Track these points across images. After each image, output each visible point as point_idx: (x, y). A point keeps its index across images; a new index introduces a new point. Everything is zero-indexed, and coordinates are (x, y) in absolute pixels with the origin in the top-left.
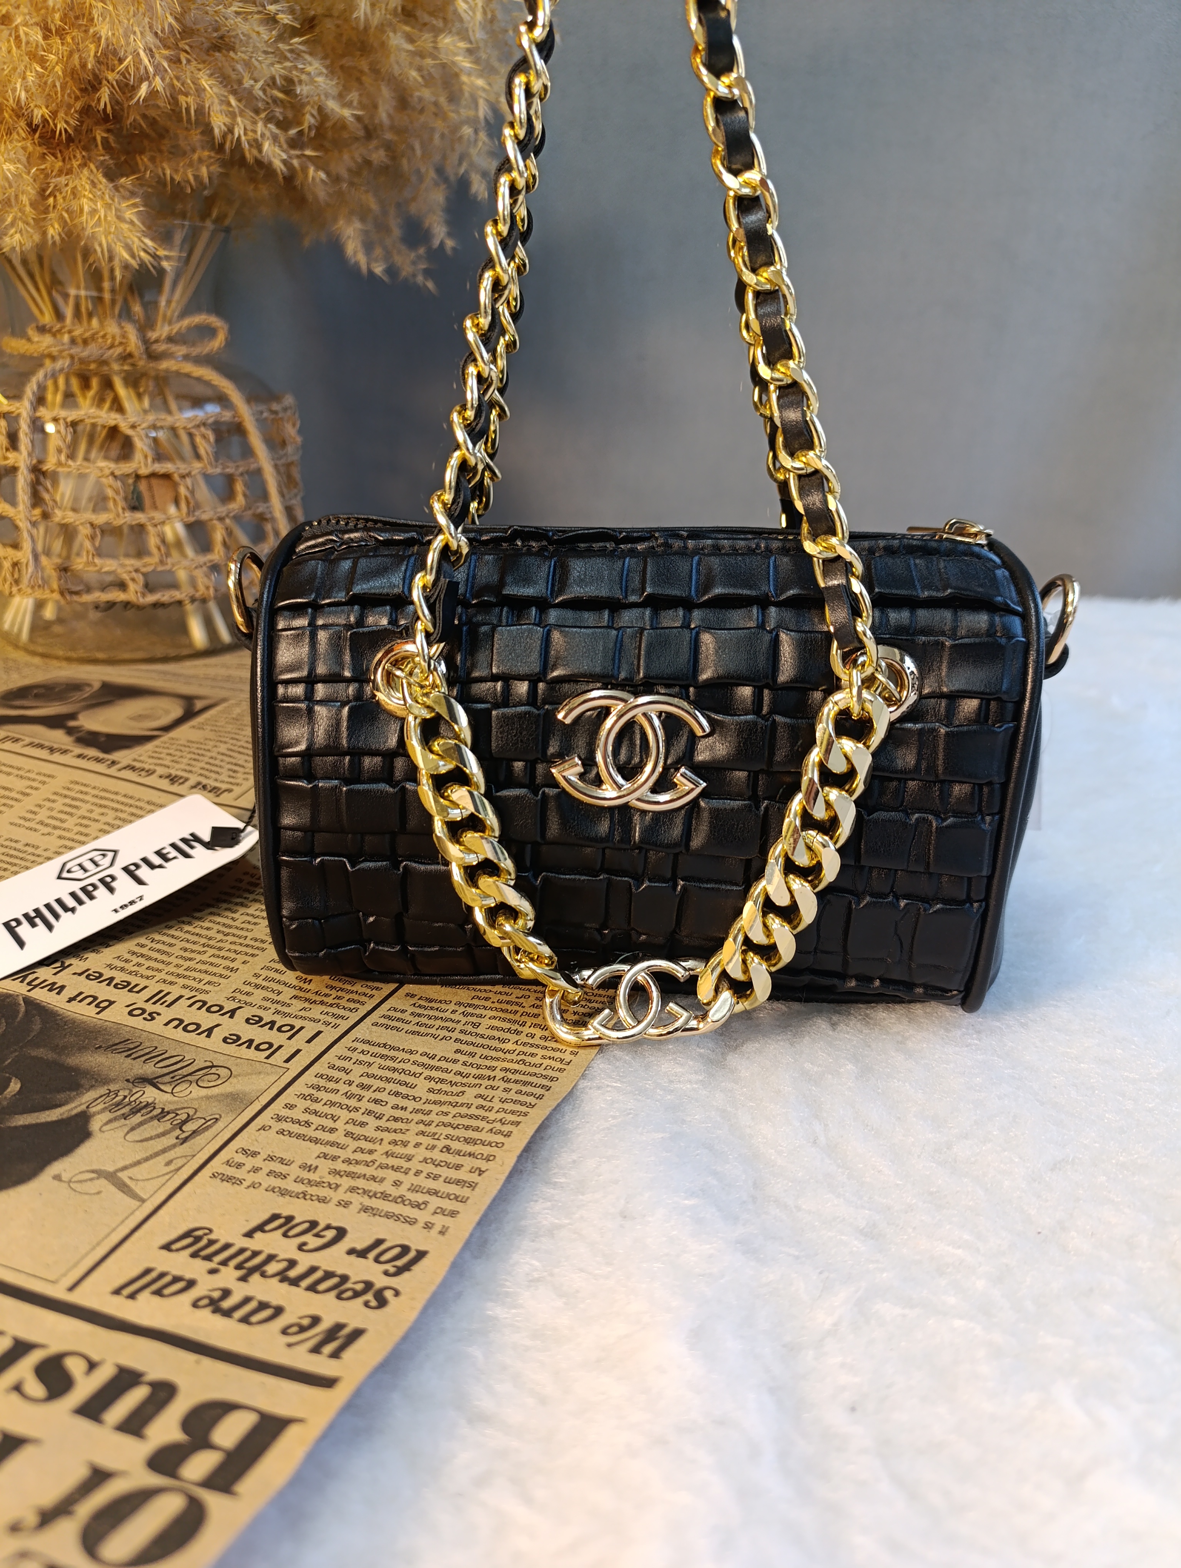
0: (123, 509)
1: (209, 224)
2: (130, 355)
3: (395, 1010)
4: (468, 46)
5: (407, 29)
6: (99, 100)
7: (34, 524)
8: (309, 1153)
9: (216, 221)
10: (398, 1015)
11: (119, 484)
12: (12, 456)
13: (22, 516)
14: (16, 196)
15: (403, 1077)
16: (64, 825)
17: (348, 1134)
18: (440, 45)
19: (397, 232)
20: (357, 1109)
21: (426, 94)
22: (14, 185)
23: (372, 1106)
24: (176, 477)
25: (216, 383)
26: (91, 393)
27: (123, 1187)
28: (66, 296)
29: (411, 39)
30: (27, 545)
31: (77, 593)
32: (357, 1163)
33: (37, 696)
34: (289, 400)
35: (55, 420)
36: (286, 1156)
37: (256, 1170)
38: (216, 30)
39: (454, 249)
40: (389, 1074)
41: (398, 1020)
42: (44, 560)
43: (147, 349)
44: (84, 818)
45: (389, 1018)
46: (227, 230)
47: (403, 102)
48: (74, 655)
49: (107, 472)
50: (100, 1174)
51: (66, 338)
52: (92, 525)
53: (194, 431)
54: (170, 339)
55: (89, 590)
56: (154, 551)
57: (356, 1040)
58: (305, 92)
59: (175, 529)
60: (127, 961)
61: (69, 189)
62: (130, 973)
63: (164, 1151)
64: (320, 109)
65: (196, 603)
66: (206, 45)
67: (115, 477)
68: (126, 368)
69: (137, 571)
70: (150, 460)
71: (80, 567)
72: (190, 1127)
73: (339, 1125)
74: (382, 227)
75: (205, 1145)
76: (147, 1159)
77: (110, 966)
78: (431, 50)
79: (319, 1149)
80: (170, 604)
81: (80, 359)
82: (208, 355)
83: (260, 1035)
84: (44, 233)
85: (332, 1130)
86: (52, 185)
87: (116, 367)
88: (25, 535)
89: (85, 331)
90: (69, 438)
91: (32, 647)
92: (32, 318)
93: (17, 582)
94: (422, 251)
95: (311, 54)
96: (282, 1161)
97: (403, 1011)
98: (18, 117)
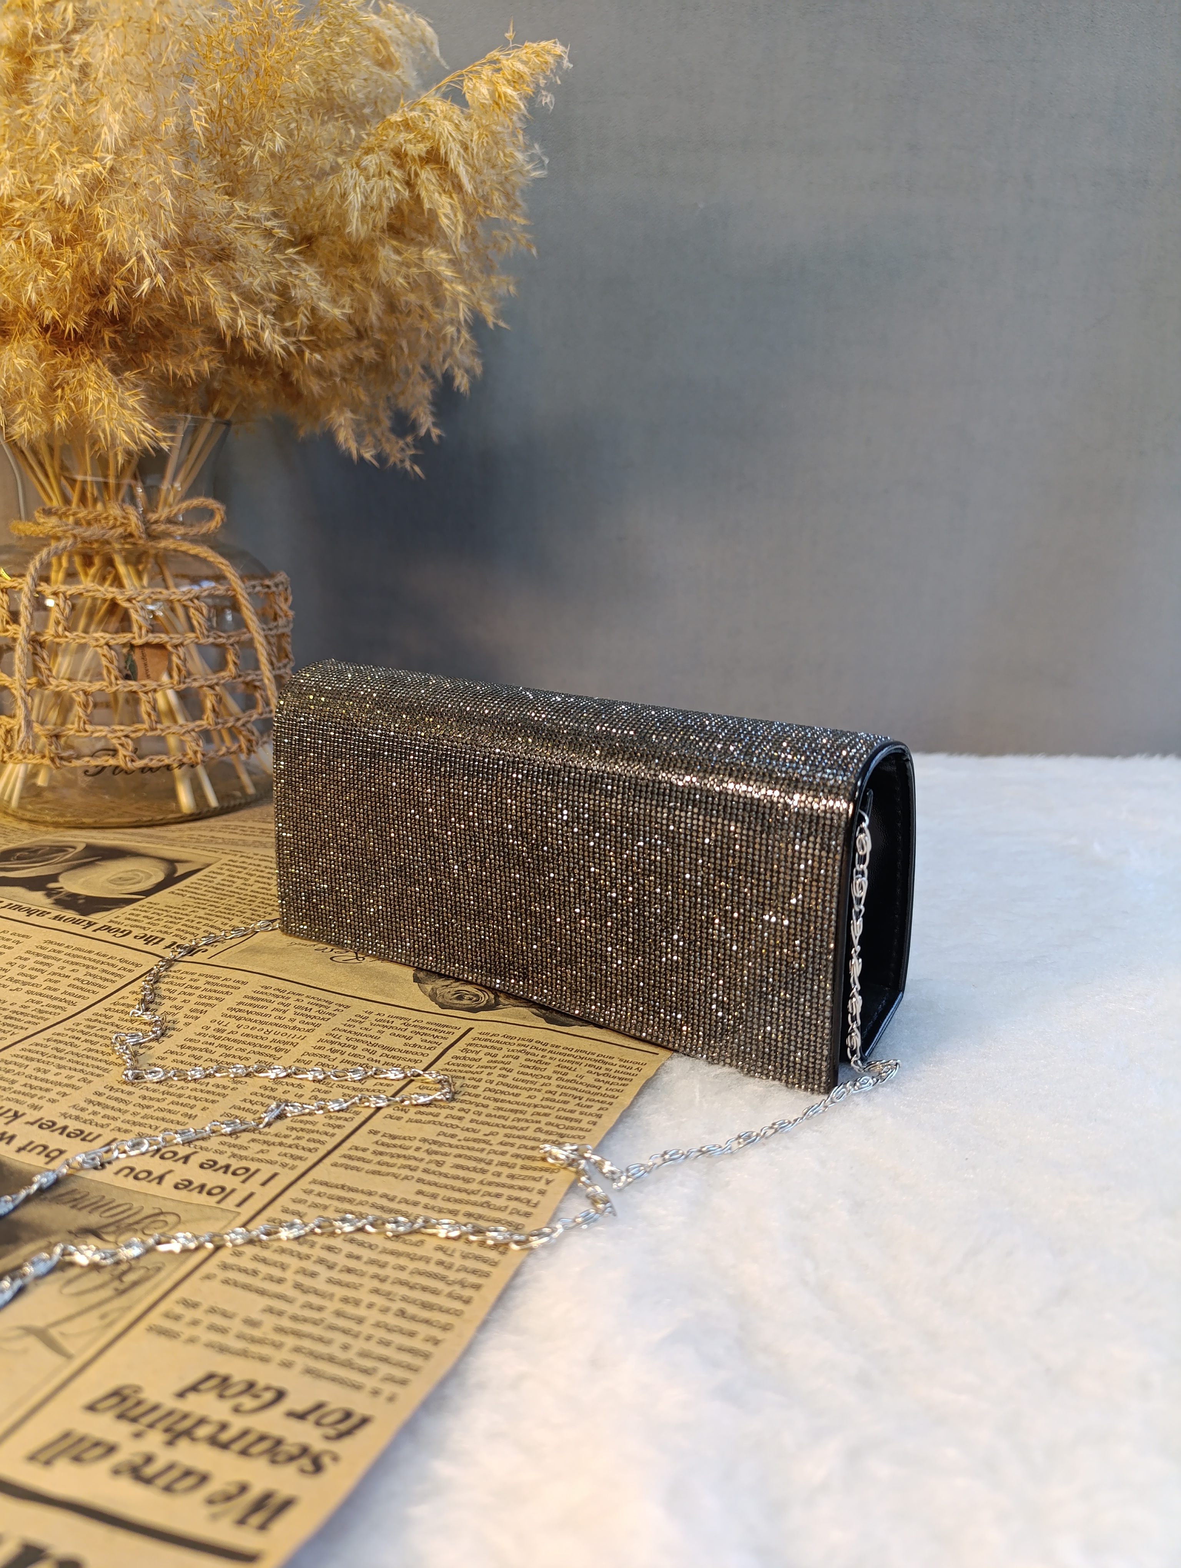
0: (116, 679)
1: (210, 417)
2: (131, 535)
4: (451, 257)
5: (395, 243)
6: (107, 303)
7: (28, 693)
8: (254, 1305)
9: (218, 415)
10: (359, 1154)
11: (113, 653)
12: (12, 628)
13: (17, 685)
14: (27, 389)
16: (33, 981)
17: (297, 1286)
18: (424, 257)
19: (387, 423)
20: (308, 1257)
21: (412, 297)
22: (25, 379)
23: (325, 1255)
24: (170, 648)
25: (212, 559)
26: (92, 571)
27: (52, 1345)
28: (72, 482)
29: (398, 252)
30: (20, 712)
31: (69, 759)
32: (304, 1321)
33: (19, 858)
34: (282, 577)
35: (55, 594)
36: (229, 1308)
37: (195, 1323)
38: (218, 243)
39: (439, 437)
41: (359, 1159)
42: (37, 728)
43: (147, 529)
44: (54, 974)
45: (351, 1158)
46: (228, 424)
47: (392, 306)
48: (61, 820)
49: (102, 642)
50: (29, 1331)
51: (71, 519)
52: (86, 693)
53: (189, 603)
54: (170, 521)
55: (79, 757)
56: (145, 717)
58: (299, 296)
59: (167, 698)
60: (82, 1110)
61: (75, 380)
62: (85, 1122)
63: (99, 1304)
64: (314, 310)
65: (184, 768)
66: (209, 256)
67: (109, 646)
68: (127, 546)
69: (127, 736)
70: (144, 631)
71: (72, 732)
72: (130, 1278)
73: (289, 1275)
74: (373, 419)
75: (144, 1296)
76: (81, 1313)
77: (65, 1115)
78: (417, 261)
79: (265, 1302)
80: (158, 768)
81: (82, 538)
82: (204, 535)
84: (52, 423)
85: (280, 1281)
86: (60, 378)
87: (117, 546)
88: (19, 702)
89: (89, 513)
90: (67, 611)
91: (20, 813)
92: (40, 502)
93: (9, 749)
94: (409, 439)
95: (306, 262)
96: (225, 1314)
98: (32, 318)
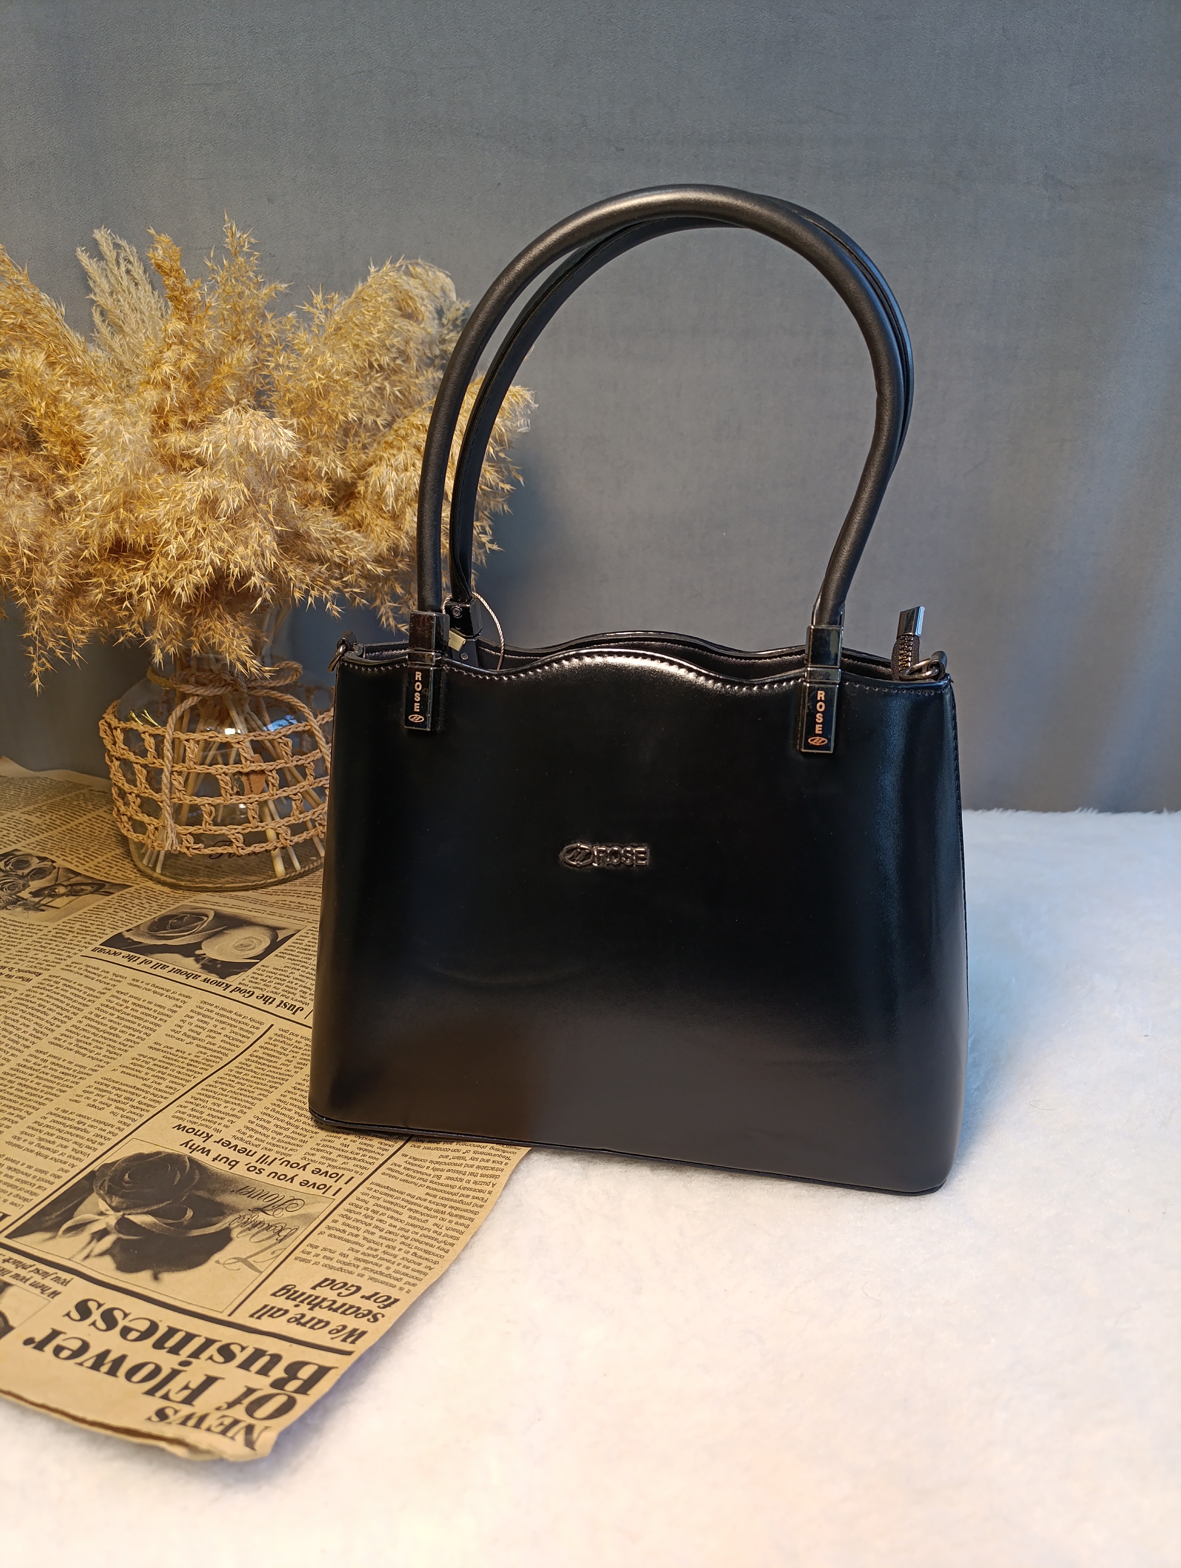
3: (395, 1165)
8: (344, 1247)
10: (397, 1168)
11: (228, 778)
15: (396, 1208)
17: (365, 1238)
23: (378, 1224)
25: (293, 703)
27: (251, 1266)
32: (369, 1255)
36: (333, 1248)
37: (317, 1256)
40: (389, 1205)
41: (396, 1171)
45: (392, 1170)
49: (221, 771)
50: (239, 1260)
52: (210, 805)
56: (251, 819)
57: (372, 1183)
60: (244, 1133)
63: (270, 1247)
65: (279, 851)
67: (226, 774)
69: (239, 833)
70: (249, 762)
72: (283, 1234)
73: (360, 1233)
75: (291, 1243)
76: (262, 1251)
77: (235, 1137)
79: (349, 1245)
80: (262, 852)
83: (320, 1180)
97: (400, 1166)
